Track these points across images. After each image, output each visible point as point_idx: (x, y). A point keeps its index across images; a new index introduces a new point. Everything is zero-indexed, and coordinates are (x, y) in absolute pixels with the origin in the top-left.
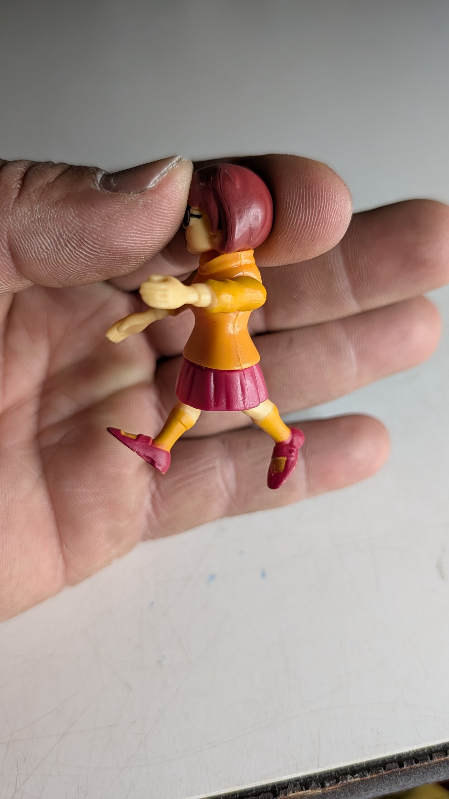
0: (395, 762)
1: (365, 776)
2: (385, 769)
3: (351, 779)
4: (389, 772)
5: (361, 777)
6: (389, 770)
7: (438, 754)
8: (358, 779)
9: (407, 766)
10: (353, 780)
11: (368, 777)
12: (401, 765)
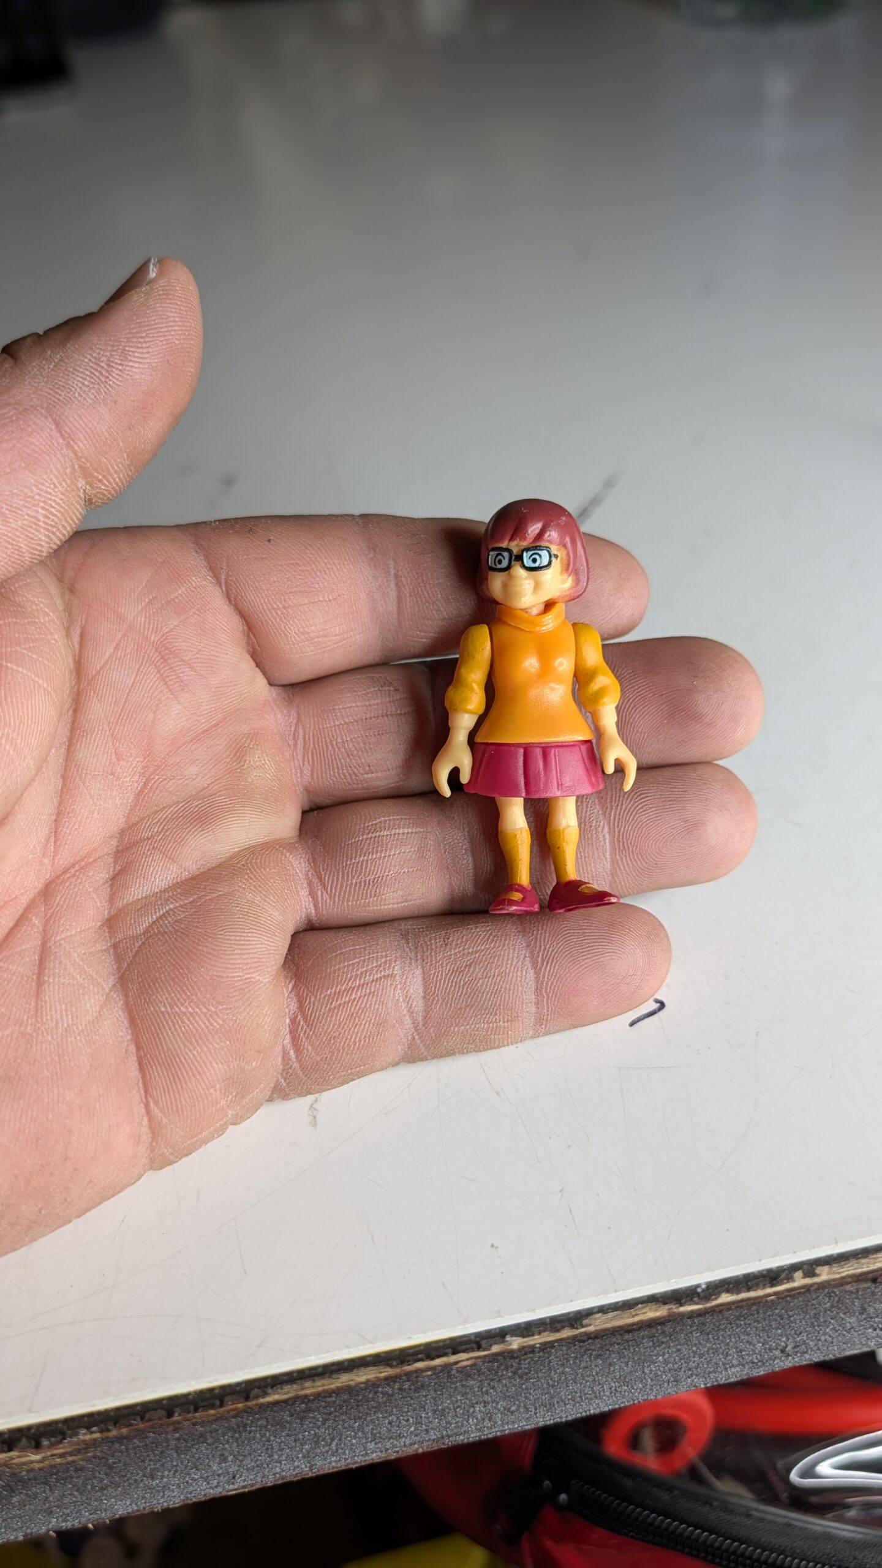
0: (162, 1408)
1: (108, 1430)
2: (142, 1418)
3: (84, 1434)
4: (149, 1424)
5: (101, 1432)
6: (149, 1420)
7: (234, 1397)
8: (97, 1435)
9: (180, 1415)
10: (88, 1437)
11: (114, 1433)
12: (170, 1415)
